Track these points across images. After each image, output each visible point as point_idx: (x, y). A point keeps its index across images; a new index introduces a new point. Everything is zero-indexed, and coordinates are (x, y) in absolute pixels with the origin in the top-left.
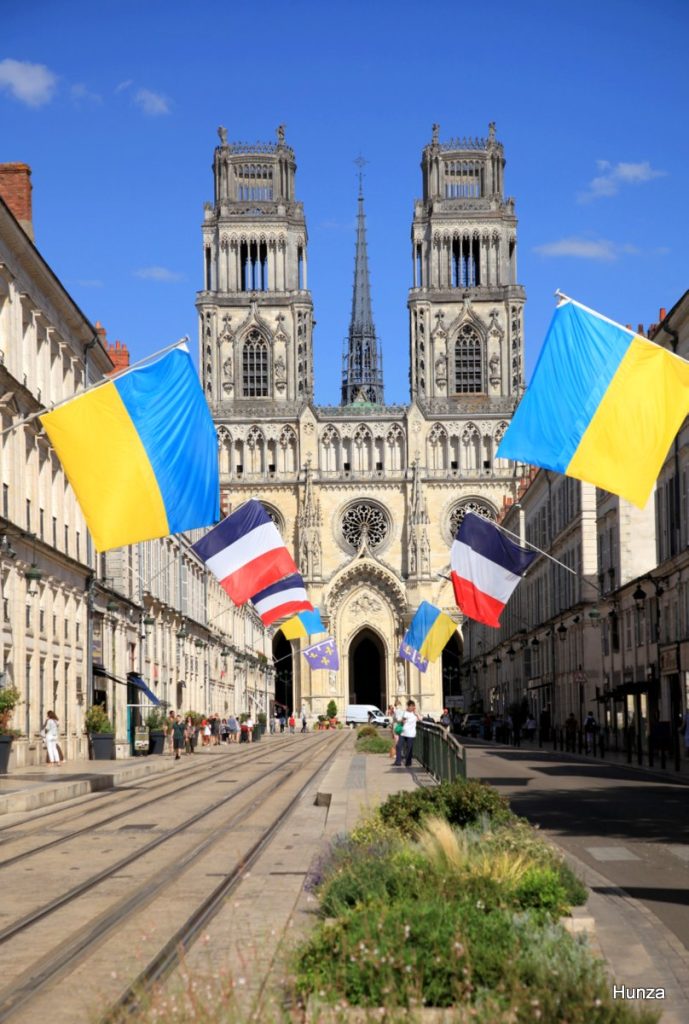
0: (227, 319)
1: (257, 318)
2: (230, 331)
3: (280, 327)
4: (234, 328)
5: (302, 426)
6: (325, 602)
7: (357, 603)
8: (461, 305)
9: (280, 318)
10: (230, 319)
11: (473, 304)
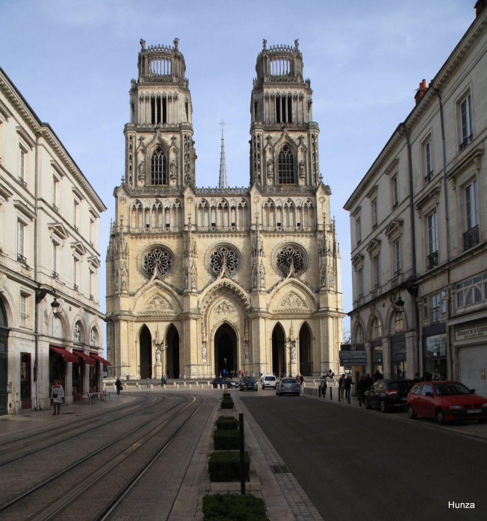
0: (141, 139)
1: (159, 139)
2: (143, 146)
3: (173, 144)
4: (145, 144)
5: (185, 200)
6: (200, 306)
7: (219, 307)
8: (281, 133)
9: (173, 139)
10: (143, 139)
11: (289, 132)
